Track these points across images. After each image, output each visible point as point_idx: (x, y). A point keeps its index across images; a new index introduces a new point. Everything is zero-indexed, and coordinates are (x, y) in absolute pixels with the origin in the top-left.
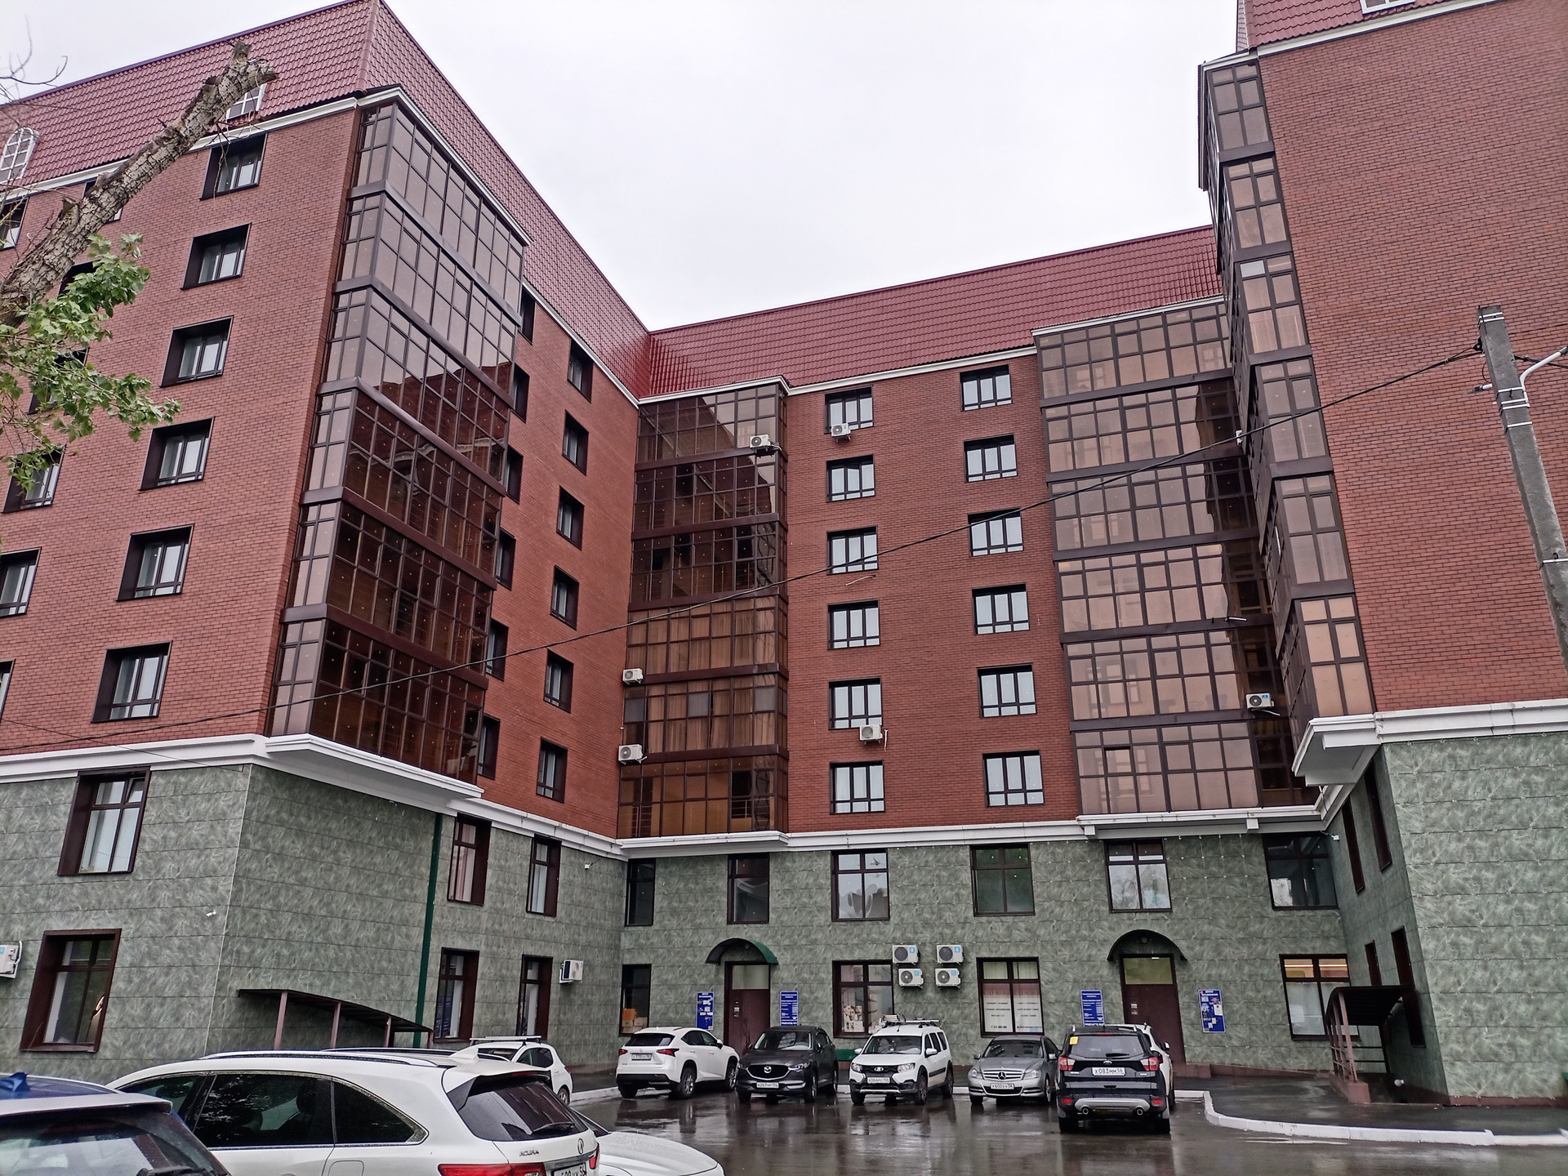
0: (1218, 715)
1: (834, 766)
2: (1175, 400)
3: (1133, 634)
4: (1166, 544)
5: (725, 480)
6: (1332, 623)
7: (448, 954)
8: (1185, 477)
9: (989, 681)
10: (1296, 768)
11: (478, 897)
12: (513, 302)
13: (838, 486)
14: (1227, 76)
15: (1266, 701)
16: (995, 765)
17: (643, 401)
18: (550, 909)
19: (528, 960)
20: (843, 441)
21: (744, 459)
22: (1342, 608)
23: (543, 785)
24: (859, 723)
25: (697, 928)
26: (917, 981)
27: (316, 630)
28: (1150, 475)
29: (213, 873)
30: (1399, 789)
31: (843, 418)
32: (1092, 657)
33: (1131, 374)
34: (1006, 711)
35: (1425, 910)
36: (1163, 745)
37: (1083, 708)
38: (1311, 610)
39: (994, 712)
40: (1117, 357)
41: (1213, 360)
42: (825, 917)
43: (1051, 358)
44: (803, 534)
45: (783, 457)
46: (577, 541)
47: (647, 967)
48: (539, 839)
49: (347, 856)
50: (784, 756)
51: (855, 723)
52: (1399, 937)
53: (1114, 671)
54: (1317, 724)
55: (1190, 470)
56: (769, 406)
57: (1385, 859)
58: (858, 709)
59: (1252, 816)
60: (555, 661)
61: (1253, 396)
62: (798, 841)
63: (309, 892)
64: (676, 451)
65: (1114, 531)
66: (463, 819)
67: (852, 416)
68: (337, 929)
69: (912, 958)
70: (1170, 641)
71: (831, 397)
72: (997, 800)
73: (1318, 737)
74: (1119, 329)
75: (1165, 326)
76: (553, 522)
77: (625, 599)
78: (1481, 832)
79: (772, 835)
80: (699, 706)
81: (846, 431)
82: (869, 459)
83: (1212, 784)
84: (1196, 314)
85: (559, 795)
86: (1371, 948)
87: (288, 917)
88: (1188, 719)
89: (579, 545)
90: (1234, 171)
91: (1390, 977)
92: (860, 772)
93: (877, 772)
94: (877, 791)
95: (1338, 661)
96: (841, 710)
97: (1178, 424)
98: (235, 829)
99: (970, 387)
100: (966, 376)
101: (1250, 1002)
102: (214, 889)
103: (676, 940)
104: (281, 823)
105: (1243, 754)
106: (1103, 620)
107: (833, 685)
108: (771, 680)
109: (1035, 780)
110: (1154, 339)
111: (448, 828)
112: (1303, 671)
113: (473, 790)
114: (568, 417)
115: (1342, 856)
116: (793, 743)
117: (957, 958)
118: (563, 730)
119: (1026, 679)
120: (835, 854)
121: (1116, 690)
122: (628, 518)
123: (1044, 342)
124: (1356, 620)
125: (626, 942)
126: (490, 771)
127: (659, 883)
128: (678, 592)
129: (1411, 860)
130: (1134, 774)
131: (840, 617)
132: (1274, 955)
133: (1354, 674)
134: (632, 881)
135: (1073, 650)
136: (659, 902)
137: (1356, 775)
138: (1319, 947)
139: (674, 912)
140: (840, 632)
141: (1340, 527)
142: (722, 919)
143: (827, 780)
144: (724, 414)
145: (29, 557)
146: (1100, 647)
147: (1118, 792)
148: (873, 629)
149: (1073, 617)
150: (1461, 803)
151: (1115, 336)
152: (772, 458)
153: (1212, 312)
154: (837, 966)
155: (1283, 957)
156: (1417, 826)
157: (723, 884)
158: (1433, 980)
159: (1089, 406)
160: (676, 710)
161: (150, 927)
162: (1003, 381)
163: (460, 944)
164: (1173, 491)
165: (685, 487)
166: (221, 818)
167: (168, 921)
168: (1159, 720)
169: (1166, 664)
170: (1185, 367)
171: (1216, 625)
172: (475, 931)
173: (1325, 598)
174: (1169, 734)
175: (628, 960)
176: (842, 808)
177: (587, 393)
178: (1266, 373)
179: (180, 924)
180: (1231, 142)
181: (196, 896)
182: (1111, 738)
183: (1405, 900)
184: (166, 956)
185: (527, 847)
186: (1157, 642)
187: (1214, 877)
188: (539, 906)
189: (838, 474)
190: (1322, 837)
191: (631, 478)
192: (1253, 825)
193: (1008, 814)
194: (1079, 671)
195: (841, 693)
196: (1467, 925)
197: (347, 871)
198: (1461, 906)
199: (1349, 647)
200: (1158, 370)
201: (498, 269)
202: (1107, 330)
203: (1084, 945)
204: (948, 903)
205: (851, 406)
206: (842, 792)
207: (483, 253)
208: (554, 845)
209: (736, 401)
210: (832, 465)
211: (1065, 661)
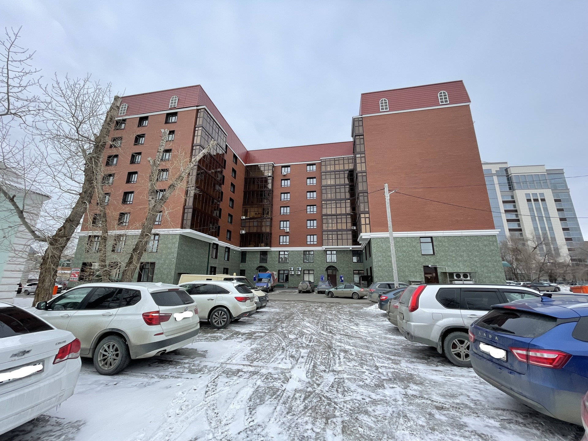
0: (347, 230)
1: (280, 236)
2: (344, 173)
3: (334, 215)
4: (341, 200)
5: (262, 182)
6: (365, 218)
7: (211, 267)
8: (345, 188)
9: (309, 222)
10: (358, 240)
11: (216, 257)
12: (224, 147)
13: (283, 184)
14: (357, 119)
15: (355, 228)
16: (309, 237)
17: (246, 165)
18: (228, 260)
19: (224, 268)
20: (284, 175)
21: (265, 178)
22: (367, 215)
23: (227, 238)
24: (285, 228)
25: (254, 264)
26: (293, 273)
27: (191, 210)
28: (339, 187)
29: (173, 253)
30: (373, 245)
31: (285, 171)
32: (327, 219)
33: (337, 168)
34: (311, 227)
35: (375, 264)
36: (337, 235)
37: (325, 228)
38: (362, 216)
39: (309, 228)
40: (335, 164)
41: (351, 167)
42: (277, 262)
43: (323, 164)
44: (276, 193)
45: (273, 178)
46: (234, 192)
47: (245, 270)
48: (227, 247)
49: (195, 250)
50: (271, 234)
51: (284, 228)
52: (371, 268)
53: (330, 221)
54: (361, 234)
55: (346, 186)
56: (271, 168)
57: (370, 256)
58: (285, 226)
59: (351, 247)
60: (229, 215)
61: (357, 178)
62: (273, 249)
63: (189, 256)
64: (252, 175)
65: (332, 196)
66: (214, 244)
67: (286, 171)
68: (193, 263)
69: (292, 270)
70: (340, 217)
71: (283, 167)
72: (308, 243)
73: (361, 236)
74: (335, 159)
75: (344, 160)
76: (230, 189)
77: (242, 203)
78: (384, 252)
79: (269, 248)
80: (255, 224)
81: (285, 174)
82: (289, 179)
83: (345, 241)
84: (349, 158)
85: (230, 239)
86: (367, 269)
87: (185, 261)
88: (342, 230)
89: (234, 193)
90: (357, 137)
91: (369, 274)
92: (285, 237)
93: (288, 237)
94: (288, 241)
95: (366, 224)
96: (282, 226)
97: (344, 178)
98: (177, 245)
99: (308, 167)
100: (308, 165)
101: (348, 277)
102: (173, 256)
103: (250, 266)
104: (184, 244)
105: (350, 237)
106: (329, 213)
107: (280, 221)
108: (269, 220)
109: (315, 240)
110: (341, 162)
111: (211, 245)
112: (360, 225)
113: (217, 239)
114: (233, 168)
115: (364, 254)
116: (273, 232)
117: (300, 270)
118: (231, 228)
119: (315, 222)
120: (280, 251)
121: (330, 225)
122: (243, 187)
123: (322, 160)
124: (369, 218)
125: (241, 266)
126: (218, 235)
127: (247, 255)
128: (252, 202)
129: (373, 256)
130: (332, 239)
131: (282, 209)
132: (352, 270)
133: (368, 226)
134: (242, 255)
135: (324, 217)
136: (247, 259)
137: (367, 242)
138: (359, 269)
139: (250, 261)
140: (282, 212)
141: (368, 202)
142: (259, 262)
143: (279, 239)
144: (262, 169)
145: (132, 192)
146: (328, 217)
147: (329, 242)
148: (288, 211)
149: (324, 212)
150: (382, 248)
151: (335, 161)
152: (271, 178)
153: (352, 158)
154: (279, 271)
155: (354, 270)
156: (375, 251)
157: (259, 256)
158: (375, 275)
159: (329, 173)
160: (251, 224)
161: (161, 262)
162: (315, 166)
163: (213, 266)
164: (343, 190)
165: (254, 182)
166: (174, 243)
167: (165, 261)
168: (337, 230)
169: (339, 221)
170: (346, 167)
171: (348, 214)
172: (216, 263)
173: (365, 214)
174: (339, 233)
175: (241, 269)
176: (281, 243)
177: (236, 163)
178: (359, 174)
179: (167, 261)
180: (357, 132)
181: (170, 257)
182: (329, 233)
183: (372, 262)
184: (165, 267)
185: (224, 249)
186: (338, 217)
187: (344, 257)
188: (226, 259)
189: (283, 181)
190: (361, 251)
191: (244, 180)
192: (351, 249)
193: (311, 245)
194: (325, 221)
195: (282, 223)
196: (380, 266)
197: (195, 253)
198: (380, 264)
199: (367, 222)
200: (341, 168)
201: (222, 141)
202: (333, 159)
203: (321, 268)
204: (299, 260)
205: (286, 168)
206: (281, 241)
207: (219, 138)
208: (229, 248)
209: (264, 166)
210: (282, 180)
211: (322, 219)
